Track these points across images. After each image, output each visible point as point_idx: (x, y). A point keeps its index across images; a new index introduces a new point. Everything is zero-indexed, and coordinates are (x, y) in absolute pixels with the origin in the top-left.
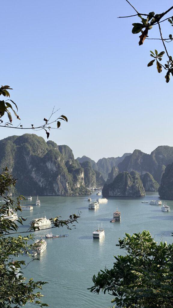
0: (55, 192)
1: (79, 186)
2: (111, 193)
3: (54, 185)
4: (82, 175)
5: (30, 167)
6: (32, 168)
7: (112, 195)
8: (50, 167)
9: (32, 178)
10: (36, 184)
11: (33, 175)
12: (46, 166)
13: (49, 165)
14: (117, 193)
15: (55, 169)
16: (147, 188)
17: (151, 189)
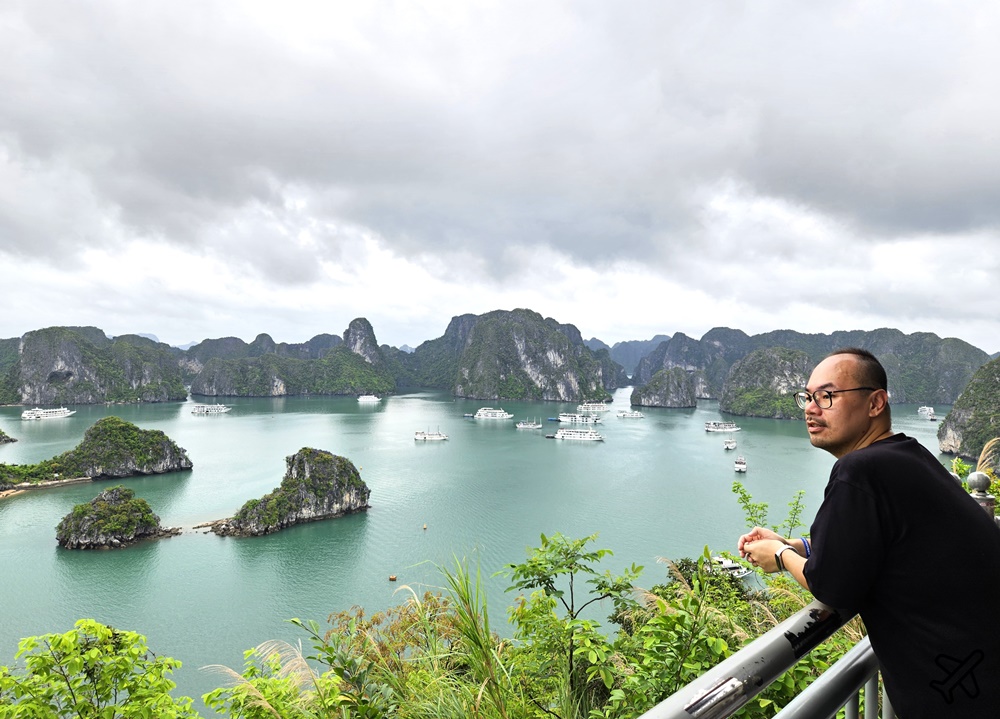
0: (559, 396)
1: (594, 388)
2: (644, 401)
3: (558, 386)
4: (600, 373)
5: (523, 358)
6: (527, 359)
7: (647, 405)
8: (552, 359)
9: (526, 374)
10: (531, 383)
11: (528, 369)
12: (547, 357)
13: (552, 356)
14: (654, 400)
15: (560, 362)
16: (698, 394)
17: (703, 396)
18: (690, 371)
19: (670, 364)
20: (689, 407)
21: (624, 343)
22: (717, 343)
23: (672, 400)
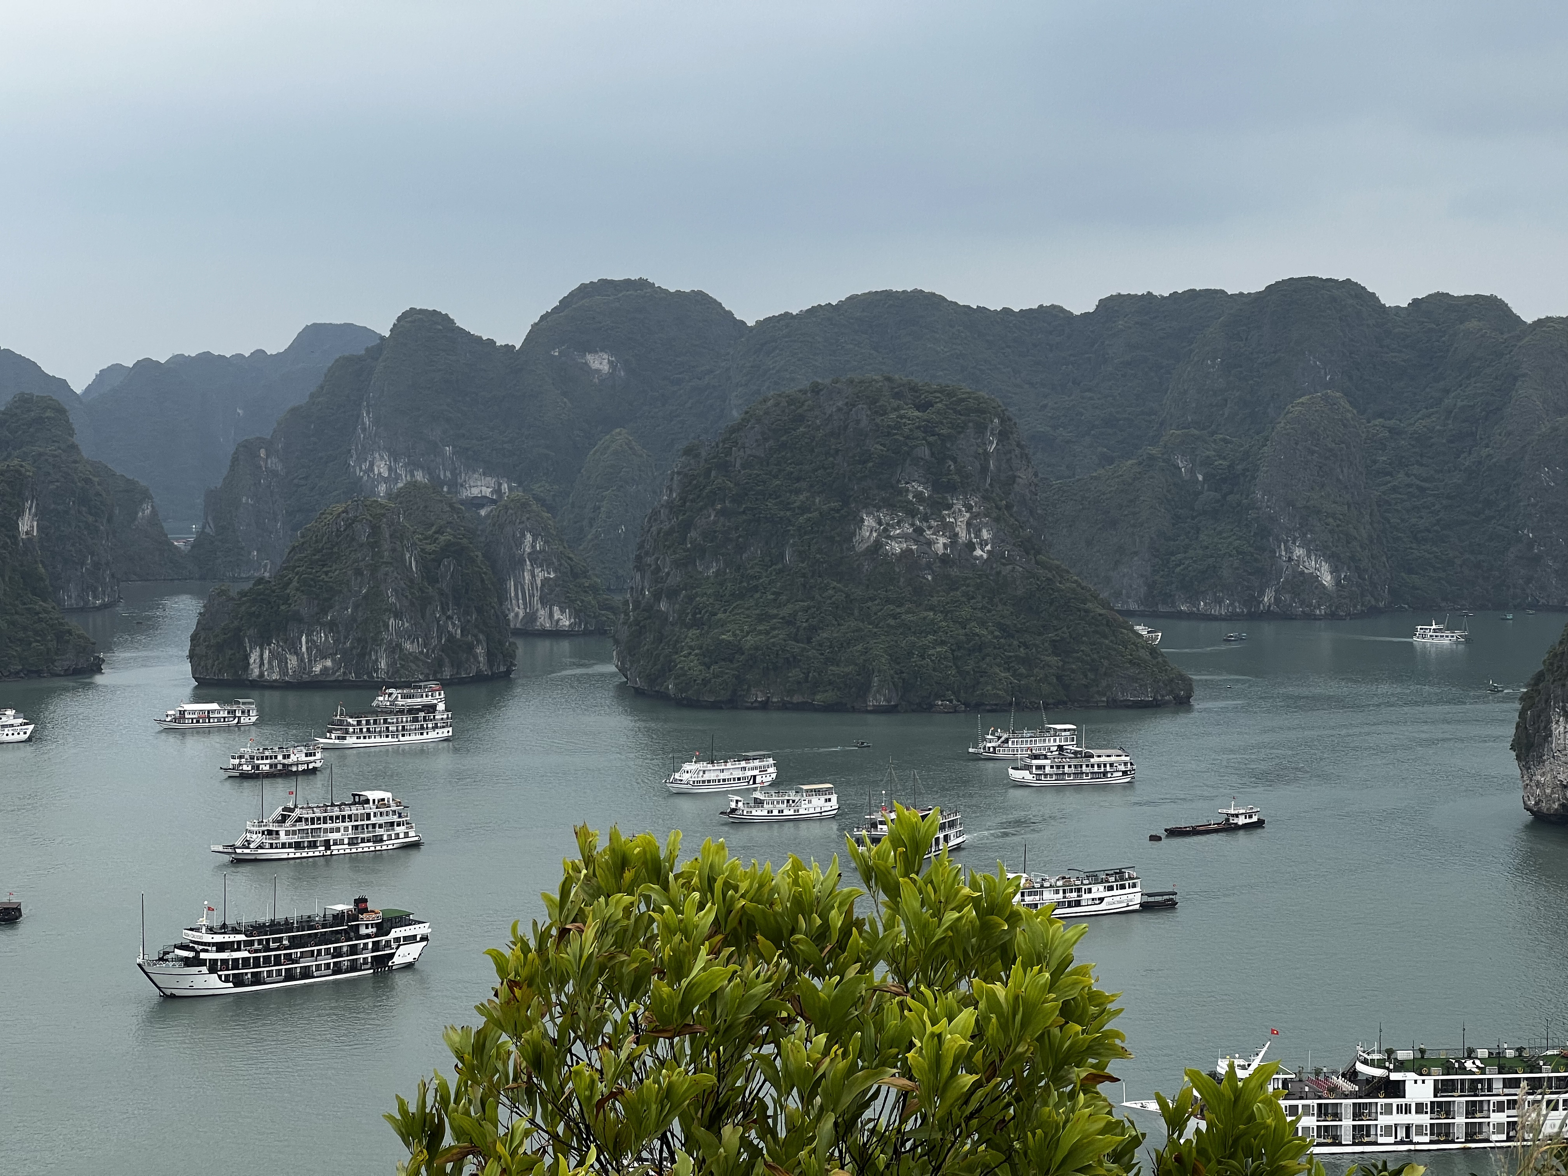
2: (260, 662)
7: (275, 677)
14: (312, 655)
16: (517, 612)
17: (543, 620)
18: (479, 502)
19: (382, 468)
20: (479, 679)
21: (146, 366)
22: (600, 362)
23: (395, 649)
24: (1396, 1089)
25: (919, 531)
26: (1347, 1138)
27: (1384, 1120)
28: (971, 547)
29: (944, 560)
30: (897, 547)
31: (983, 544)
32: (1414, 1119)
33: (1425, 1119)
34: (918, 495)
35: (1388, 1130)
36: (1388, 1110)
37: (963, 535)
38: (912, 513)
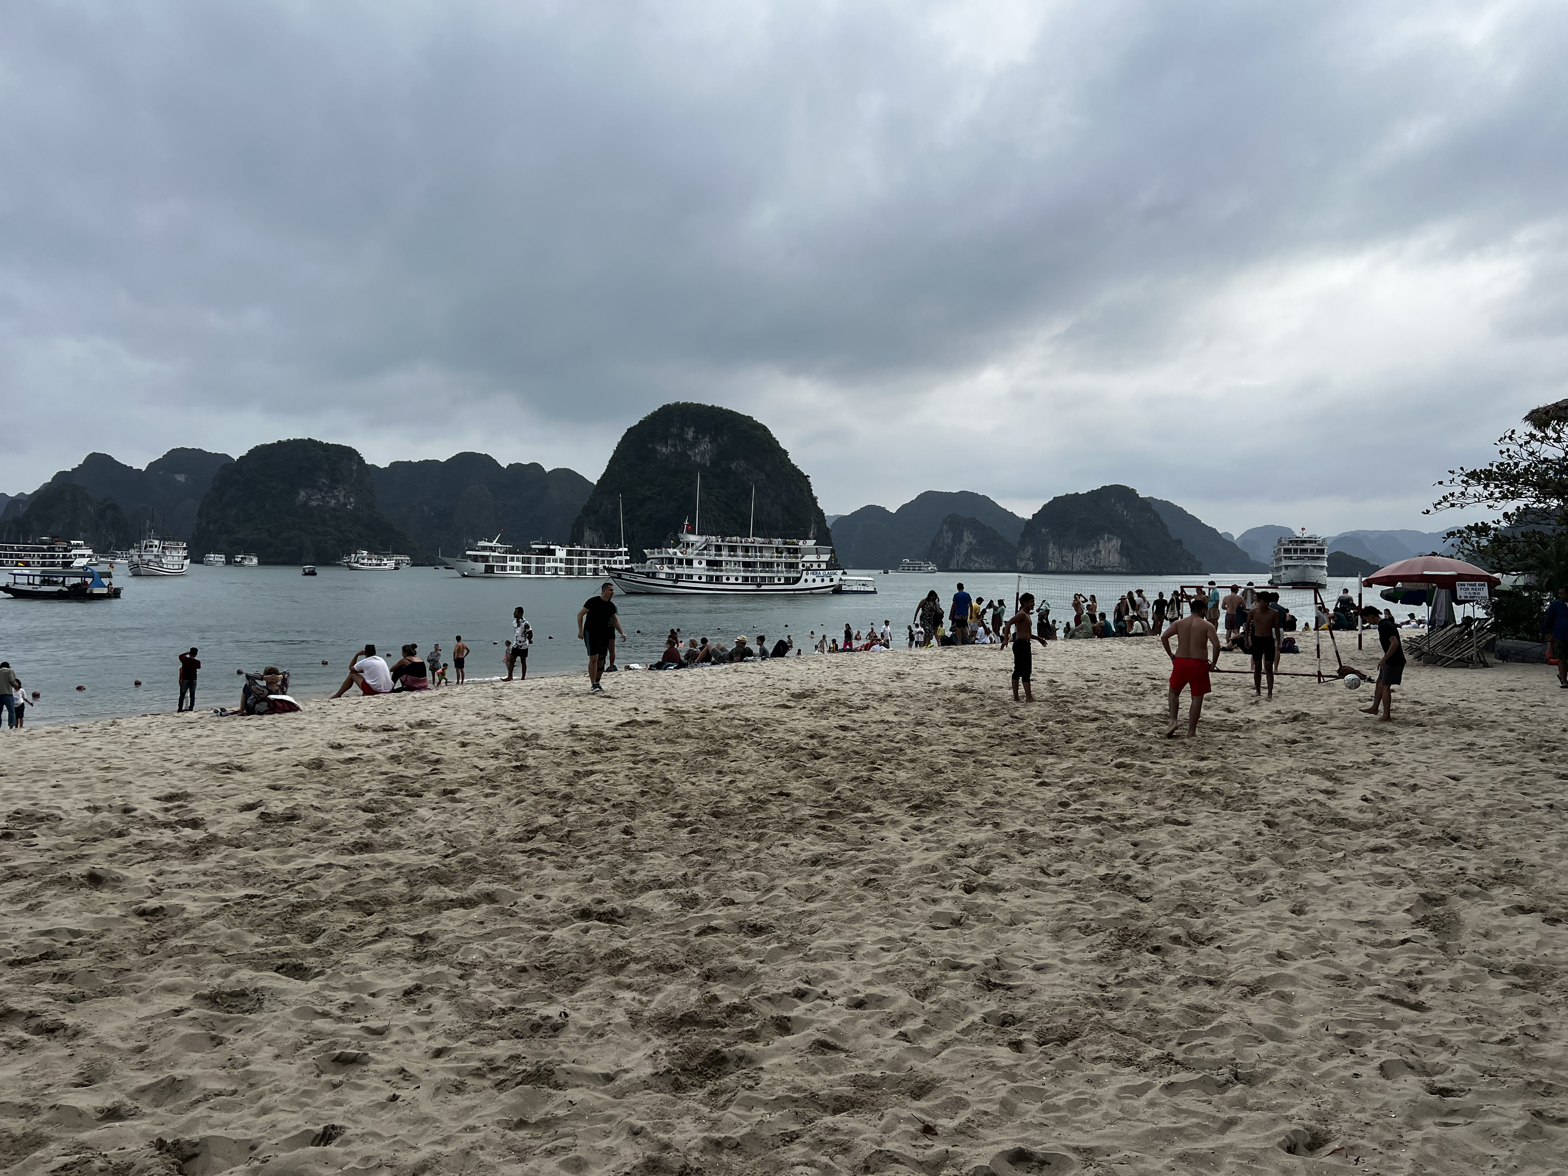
24: (552, 553)
25: (324, 497)
26: (533, 571)
27: (547, 565)
28: (345, 505)
29: (334, 509)
30: (314, 503)
31: (350, 503)
32: (558, 565)
33: (563, 565)
34: (323, 483)
35: (549, 569)
36: (549, 561)
37: (342, 500)
38: (321, 490)
